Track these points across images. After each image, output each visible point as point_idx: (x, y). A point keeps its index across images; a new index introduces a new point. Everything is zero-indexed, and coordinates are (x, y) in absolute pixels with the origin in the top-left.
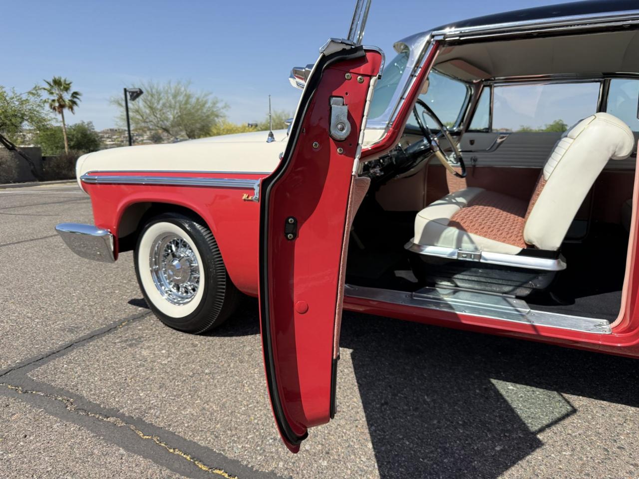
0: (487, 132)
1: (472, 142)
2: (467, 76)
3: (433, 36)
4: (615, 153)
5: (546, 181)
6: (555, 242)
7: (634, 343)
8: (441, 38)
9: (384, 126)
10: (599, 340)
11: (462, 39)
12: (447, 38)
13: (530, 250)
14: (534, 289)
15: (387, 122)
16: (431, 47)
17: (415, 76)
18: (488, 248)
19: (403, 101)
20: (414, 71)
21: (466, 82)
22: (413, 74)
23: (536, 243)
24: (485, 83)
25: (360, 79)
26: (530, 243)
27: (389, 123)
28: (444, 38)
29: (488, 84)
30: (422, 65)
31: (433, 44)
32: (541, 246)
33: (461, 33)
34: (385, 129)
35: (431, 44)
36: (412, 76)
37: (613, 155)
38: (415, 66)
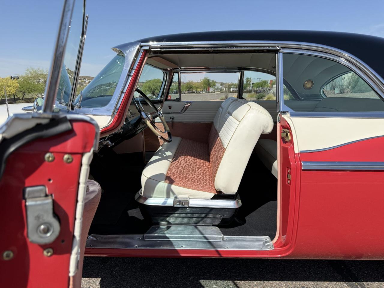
0: (178, 101)
1: (170, 107)
2: (164, 67)
3: (141, 47)
4: (264, 130)
5: (225, 149)
6: (234, 189)
7: (288, 254)
8: (147, 48)
9: (111, 114)
10: (267, 255)
11: (163, 50)
12: (152, 48)
13: (220, 196)
14: (223, 219)
15: (113, 111)
16: (141, 55)
17: (131, 76)
18: (192, 196)
19: (123, 95)
20: (130, 72)
21: (163, 69)
22: (129, 74)
23: (223, 191)
24: (175, 71)
25: (68, 159)
26: (219, 190)
27: (114, 111)
28: (149, 48)
29: (177, 71)
30: (135, 67)
31: (142, 52)
32: (226, 192)
33: (161, 46)
34: (112, 116)
35: (140, 52)
36: (129, 75)
37: (263, 132)
38: (130, 68)
